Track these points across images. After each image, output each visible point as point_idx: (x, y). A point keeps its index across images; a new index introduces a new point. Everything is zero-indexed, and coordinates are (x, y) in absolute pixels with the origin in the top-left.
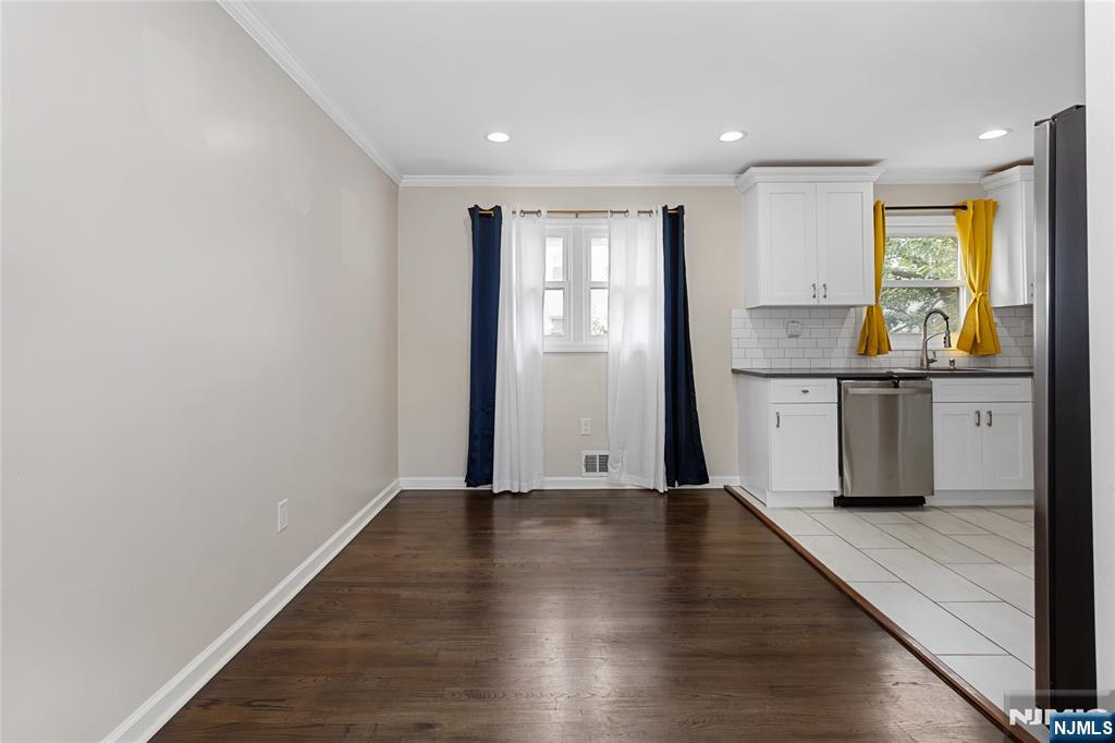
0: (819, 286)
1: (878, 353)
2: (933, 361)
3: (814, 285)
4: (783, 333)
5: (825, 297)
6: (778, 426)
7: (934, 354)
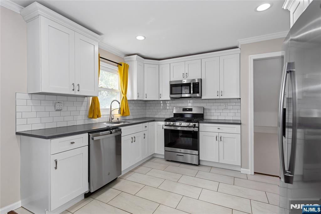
0: (76, 85)
1: (98, 117)
2: (113, 119)
3: (73, 84)
4: (52, 109)
5: (79, 91)
6: (56, 168)
7: (113, 116)
